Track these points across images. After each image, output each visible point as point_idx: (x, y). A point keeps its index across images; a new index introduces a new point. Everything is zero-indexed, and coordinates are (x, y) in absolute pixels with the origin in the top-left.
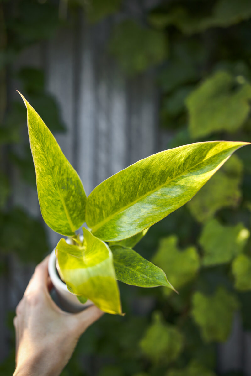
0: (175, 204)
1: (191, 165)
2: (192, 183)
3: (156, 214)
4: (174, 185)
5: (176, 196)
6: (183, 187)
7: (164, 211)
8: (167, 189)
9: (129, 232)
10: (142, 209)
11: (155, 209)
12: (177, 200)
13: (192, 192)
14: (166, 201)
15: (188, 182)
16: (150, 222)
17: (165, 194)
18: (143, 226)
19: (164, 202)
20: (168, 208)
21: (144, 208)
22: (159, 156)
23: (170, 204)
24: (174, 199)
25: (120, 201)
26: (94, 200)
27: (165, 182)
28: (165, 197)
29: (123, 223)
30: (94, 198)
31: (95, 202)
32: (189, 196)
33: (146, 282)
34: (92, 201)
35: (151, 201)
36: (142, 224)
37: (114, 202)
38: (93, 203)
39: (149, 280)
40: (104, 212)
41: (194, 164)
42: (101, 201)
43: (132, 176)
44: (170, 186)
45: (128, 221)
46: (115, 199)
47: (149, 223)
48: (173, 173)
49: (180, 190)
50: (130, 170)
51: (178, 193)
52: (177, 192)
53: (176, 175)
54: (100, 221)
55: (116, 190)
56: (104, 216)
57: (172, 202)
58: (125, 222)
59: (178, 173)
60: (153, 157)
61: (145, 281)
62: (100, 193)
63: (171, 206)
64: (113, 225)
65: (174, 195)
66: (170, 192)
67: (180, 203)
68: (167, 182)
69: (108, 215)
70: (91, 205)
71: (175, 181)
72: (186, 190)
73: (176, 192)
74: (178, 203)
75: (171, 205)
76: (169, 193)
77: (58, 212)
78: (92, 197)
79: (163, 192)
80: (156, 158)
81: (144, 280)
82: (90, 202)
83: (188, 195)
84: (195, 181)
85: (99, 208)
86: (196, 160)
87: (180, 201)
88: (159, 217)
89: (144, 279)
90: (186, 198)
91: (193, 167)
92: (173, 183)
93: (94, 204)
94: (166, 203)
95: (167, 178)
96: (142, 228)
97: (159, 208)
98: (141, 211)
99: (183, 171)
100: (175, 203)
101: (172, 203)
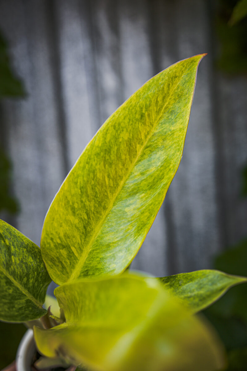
0: (167, 174)
1: (158, 112)
2: (172, 134)
3: (151, 202)
4: (149, 152)
5: (162, 163)
6: (163, 147)
7: (158, 191)
8: (145, 162)
9: (128, 251)
10: (127, 209)
11: (144, 198)
12: (166, 168)
13: (178, 145)
14: (153, 178)
15: (166, 137)
16: (149, 218)
17: (145, 169)
18: (142, 230)
19: (151, 180)
20: (162, 185)
21: (128, 206)
22: (110, 123)
23: (160, 179)
24: (162, 168)
25: (89, 218)
26: (52, 239)
27: (136, 155)
28: (148, 173)
29: (111, 245)
30: (51, 236)
31: (55, 241)
32: (178, 153)
33: (201, 300)
34: (49, 244)
35: (133, 190)
36: (140, 228)
37: (81, 226)
38: (52, 245)
39: (201, 295)
40: (73, 249)
41: (160, 110)
42: (62, 235)
43: (89, 171)
44: (146, 156)
45: (117, 238)
46: (82, 219)
47: (148, 220)
48: (141, 136)
49: (162, 152)
50: (82, 165)
51: (162, 158)
52: (159, 157)
53: (146, 137)
54: (73, 266)
55: (76, 206)
56: (76, 255)
57: (161, 173)
58: (114, 241)
59: (146, 133)
60: (104, 130)
61: (197, 300)
62: (56, 225)
63: (163, 180)
64: (98, 257)
65: (159, 164)
66: (151, 163)
67: (172, 169)
68: (139, 153)
69: (81, 250)
70: (51, 250)
71: (148, 145)
72: (169, 148)
73: (159, 159)
74: (170, 169)
75: (163, 178)
76: (149, 165)
77: (6, 291)
78: (46, 236)
79: (143, 169)
80: (108, 128)
81: (194, 298)
82: (47, 246)
83: (176, 152)
84: (173, 130)
85: (64, 247)
86: (160, 103)
87: (171, 166)
88: (157, 203)
89: (192, 299)
90: (176, 158)
91: (161, 114)
92: (146, 150)
93: (55, 246)
94: (154, 180)
95: (136, 147)
96: (143, 233)
97: (148, 192)
98: (126, 213)
99: (151, 126)
100: (165, 173)
101: (163, 175)
